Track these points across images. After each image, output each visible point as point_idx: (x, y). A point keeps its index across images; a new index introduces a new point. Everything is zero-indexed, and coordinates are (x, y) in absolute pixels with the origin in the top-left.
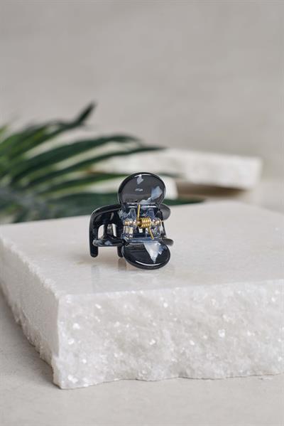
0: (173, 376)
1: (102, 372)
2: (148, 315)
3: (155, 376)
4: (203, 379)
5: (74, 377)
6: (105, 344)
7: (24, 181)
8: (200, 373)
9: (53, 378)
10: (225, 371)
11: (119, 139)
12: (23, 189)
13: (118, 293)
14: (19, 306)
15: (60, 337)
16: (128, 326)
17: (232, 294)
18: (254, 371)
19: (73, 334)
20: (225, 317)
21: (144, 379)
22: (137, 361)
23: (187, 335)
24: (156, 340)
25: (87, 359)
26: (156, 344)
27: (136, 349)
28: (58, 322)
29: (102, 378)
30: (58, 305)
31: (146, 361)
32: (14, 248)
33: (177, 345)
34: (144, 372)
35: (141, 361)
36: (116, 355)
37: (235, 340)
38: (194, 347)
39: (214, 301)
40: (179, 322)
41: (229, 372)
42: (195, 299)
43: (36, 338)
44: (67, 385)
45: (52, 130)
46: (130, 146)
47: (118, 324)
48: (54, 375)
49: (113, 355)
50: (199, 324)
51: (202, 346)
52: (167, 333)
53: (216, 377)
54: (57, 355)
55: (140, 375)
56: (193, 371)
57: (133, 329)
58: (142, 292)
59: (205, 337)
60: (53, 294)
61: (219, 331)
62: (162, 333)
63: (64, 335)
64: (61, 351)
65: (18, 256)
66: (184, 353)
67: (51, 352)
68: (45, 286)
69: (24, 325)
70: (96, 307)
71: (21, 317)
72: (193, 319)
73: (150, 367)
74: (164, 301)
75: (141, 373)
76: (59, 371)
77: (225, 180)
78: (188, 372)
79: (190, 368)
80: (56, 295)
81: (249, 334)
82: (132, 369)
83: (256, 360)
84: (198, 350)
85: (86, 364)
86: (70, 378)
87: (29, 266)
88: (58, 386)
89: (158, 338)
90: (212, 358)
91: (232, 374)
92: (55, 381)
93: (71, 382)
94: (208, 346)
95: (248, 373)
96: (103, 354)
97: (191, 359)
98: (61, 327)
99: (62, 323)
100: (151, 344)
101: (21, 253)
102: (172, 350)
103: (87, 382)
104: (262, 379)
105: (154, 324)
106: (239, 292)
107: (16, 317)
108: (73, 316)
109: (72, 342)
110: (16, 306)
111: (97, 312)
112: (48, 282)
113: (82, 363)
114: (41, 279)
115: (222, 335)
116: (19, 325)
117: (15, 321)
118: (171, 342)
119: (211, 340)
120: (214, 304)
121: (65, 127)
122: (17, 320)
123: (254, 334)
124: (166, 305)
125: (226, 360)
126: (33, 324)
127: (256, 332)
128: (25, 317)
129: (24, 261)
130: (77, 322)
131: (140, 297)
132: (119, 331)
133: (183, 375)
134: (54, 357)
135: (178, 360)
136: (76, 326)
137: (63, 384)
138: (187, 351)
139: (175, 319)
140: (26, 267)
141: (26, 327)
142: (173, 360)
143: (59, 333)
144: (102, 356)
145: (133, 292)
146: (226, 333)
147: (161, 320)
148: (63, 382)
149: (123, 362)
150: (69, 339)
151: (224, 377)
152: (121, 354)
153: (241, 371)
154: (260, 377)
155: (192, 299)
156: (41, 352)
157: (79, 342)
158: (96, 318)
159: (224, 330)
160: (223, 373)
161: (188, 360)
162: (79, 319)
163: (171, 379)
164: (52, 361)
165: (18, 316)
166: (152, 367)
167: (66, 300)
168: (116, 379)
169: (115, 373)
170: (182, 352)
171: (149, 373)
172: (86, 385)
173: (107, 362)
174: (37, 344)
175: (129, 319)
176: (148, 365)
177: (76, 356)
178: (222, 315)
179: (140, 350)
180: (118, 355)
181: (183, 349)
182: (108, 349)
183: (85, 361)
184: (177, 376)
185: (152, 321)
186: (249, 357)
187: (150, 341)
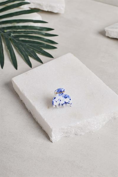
0: (74, 135)
9: (50, 140)
27: (67, 133)
29: (60, 139)
30: (52, 130)
31: (69, 134)
44: (54, 142)
50: (80, 127)
52: (73, 130)
53: (83, 135)
54: (52, 137)
56: (78, 134)
66: (76, 132)
72: (78, 127)
84: (79, 131)
88: (52, 142)
98: (52, 133)
125: (84, 132)
133: (76, 135)
142: (74, 133)
171: (69, 136)
186: (89, 130)
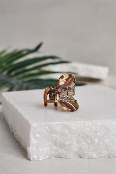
0: (76, 157)
1: (47, 154)
2: (67, 132)
3: (69, 157)
4: (88, 158)
5: (36, 156)
6: (49, 143)
7: (13, 73)
8: (87, 156)
9: (27, 156)
10: (97, 156)
11: (52, 57)
12: (12, 76)
13: (55, 123)
14: (13, 126)
15: (31, 140)
16: (58, 136)
17: (101, 124)
18: (109, 156)
19: (36, 138)
20: (98, 133)
21: (64, 157)
22: (62, 150)
23: (82, 140)
24: (70, 142)
25: (41, 149)
26: (69, 143)
27: (62, 145)
28: (30, 133)
29: (47, 157)
30: (30, 126)
31: (65, 150)
32: (11, 102)
33: (78, 144)
34: (64, 155)
35: (63, 150)
36: (53, 148)
37: (102, 143)
38: (85, 145)
39: (94, 127)
40: (79, 135)
41: (99, 156)
42: (86, 126)
43: (20, 139)
44: (33, 159)
45: (25, 52)
46: (57, 60)
47: (55, 135)
48: (28, 155)
49: (52, 148)
50: (87, 136)
51: (88, 145)
52: (74, 139)
53: (94, 157)
54: (29, 147)
55: (63, 156)
57: (61, 137)
58: (65, 122)
59: (90, 141)
60: (29, 122)
61: (95, 139)
62: (72, 139)
63: (32, 139)
64: (31, 145)
65: (13, 105)
67: (26, 145)
68: (25, 118)
69: (15, 134)
70: (46, 128)
71: (13, 130)
72: (85, 134)
73: (67, 153)
74: (74, 126)
75: (63, 155)
76: (30, 154)
77: (94, 76)
78: (82, 155)
79: (83, 154)
80: (30, 122)
81: (107, 141)
82: (59, 153)
83: (110, 151)
85: (41, 151)
86: (35, 156)
87: (18, 110)
88: (29, 160)
89: (71, 141)
90: (92, 150)
91: (100, 157)
92: (28, 157)
93: (35, 158)
94: (90, 145)
95: (106, 156)
96: (48, 147)
97: (84, 150)
98: (31, 135)
99: (32, 134)
100: (68, 143)
101: (14, 104)
102: (76, 146)
103: (41, 158)
104: (112, 159)
105: (69, 135)
106: (104, 124)
107: (11, 130)
108: (37, 131)
109: (36, 142)
110: (11, 125)
111: (46, 130)
112: (26, 117)
113: (40, 150)
114: (23, 116)
115: (97, 141)
116: (13, 133)
117: (10, 131)
118: (76, 143)
119: (92, 142)
120: (94, 128)
121: (30, 52)
122: (12, 131)
123: (109, 141)
124: (74, 128)
125: (97, 151)
126: (19, 133)
127: (110, 140)
128: (15, 130)
129: (16, 108)
130: (38, 134)
131: (64, 125)
132: (55, 138)
133: (80, 157)
134: (28, 148)
135: (78, 150)
136: (38, 135)
137: (31, 159)
138: (82, 147)
139: (78, 134)
140: (16, 110)
141: (16, 135)
142: (76, 150)
143: (31, 138)
144: (47, 148)
145: (61, 122)
146: (98, 140)
147: (72, 134)
148: (32, 158)
149: (56, 150)
150: (34, 140)
151: (97, 158)
152: (55, 147)
153: (104, 156)
154: (111, 158)
155: (85, 126)
156: (22, 145)
157: (39, 142)
158: (46, 132)
159: (97, 139)
160: (96, 156)
161: (82, 150)
162: (39, 133)
163: (75, 158)
164: (27, 149)
165: (12, 130)
166: (68, 153)
167: (34, 125)
168: (53, 157)
169: (53, 155)
170: (80, 147)
171: (66, 155)
172: (41, 159)
173: (49, 150)
174: (20, 142)
175: (59, 133)
176: (66, 152)
177: (37, 147)
178: (97, 133)
179: (63, 146)
180: (54, 148)
181: (81, 146)
182: (50, 145)
183: (41, 150)
184: (78, 157)
185: (68, 134)
186: (107, 150)
187: (67, 142)
